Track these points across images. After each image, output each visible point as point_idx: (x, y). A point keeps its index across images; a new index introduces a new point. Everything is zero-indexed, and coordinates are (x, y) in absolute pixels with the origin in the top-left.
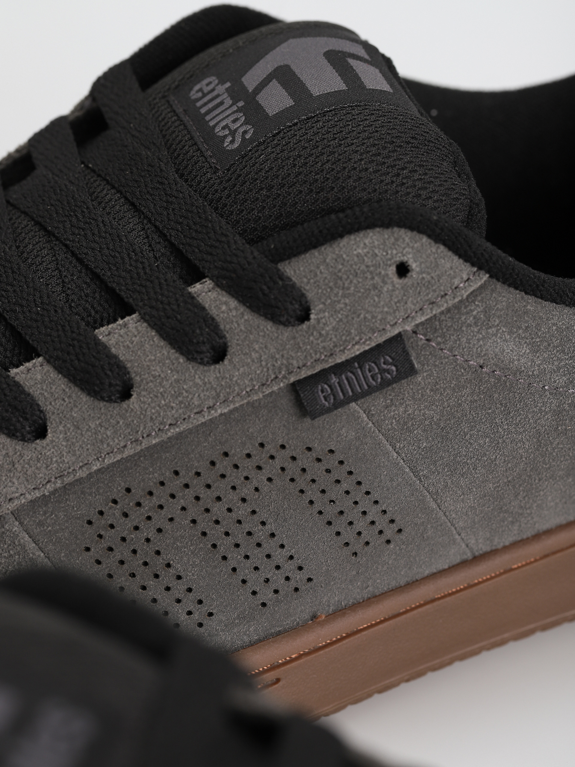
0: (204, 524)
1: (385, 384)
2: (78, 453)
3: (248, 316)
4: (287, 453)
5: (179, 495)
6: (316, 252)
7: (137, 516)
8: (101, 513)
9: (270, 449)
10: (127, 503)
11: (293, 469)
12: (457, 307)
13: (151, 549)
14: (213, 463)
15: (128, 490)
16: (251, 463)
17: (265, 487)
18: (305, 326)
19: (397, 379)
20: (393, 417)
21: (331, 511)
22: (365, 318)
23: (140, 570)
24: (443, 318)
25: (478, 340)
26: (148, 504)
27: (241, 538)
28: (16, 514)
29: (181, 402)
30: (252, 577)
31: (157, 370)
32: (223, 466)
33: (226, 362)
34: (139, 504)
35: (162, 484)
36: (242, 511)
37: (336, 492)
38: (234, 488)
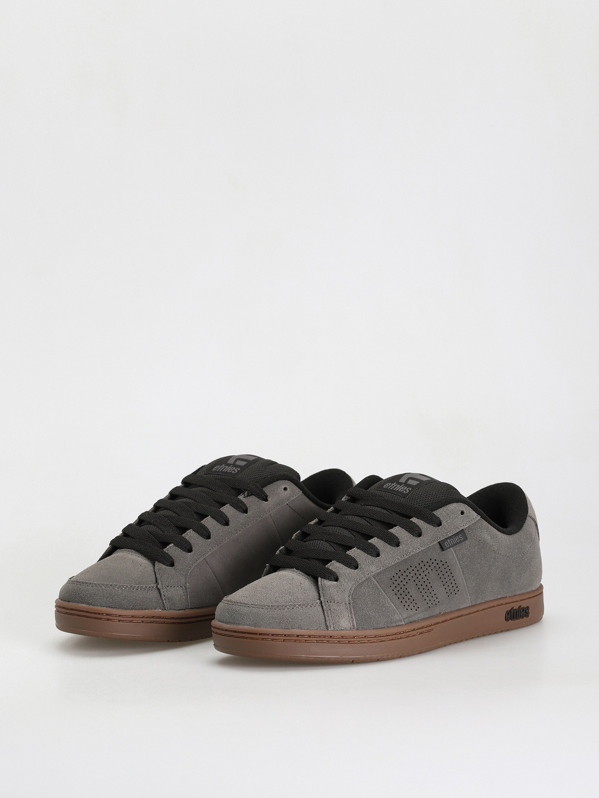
0: (417, 582)
1: (460, 542)
2: (388, 560)
3: (426, 524)
4: (436, 562)
5: (411, 572)
6: (441, 509)
7: (402, 579)
8: (394, 577)
9: (433, 560)
10: (399, 574)
11: (437, 567)
12: (475, 523)
13: (405, 587)
14: (419, 564)
15: (400, 571)
16: (428, 564)
17: (431, 572)
18: (440, 527)
19: (463, 541)
20: (460, 553)
21: (445, 581)
22: (455, 524)
23: (402, 593)
24: (472, 526)
25: (480, 533)
26: (405, 574)
27: (425, 587)
28: (374, 576)
29: (412, 547)
30: (427, 598)
31: (406, 538)
32: (422, 564)
33: (422, 536)
34: (402, 575)
35: (408, 569)
36: (425, 579)
37: (446, 576)
38: (424, 572)
